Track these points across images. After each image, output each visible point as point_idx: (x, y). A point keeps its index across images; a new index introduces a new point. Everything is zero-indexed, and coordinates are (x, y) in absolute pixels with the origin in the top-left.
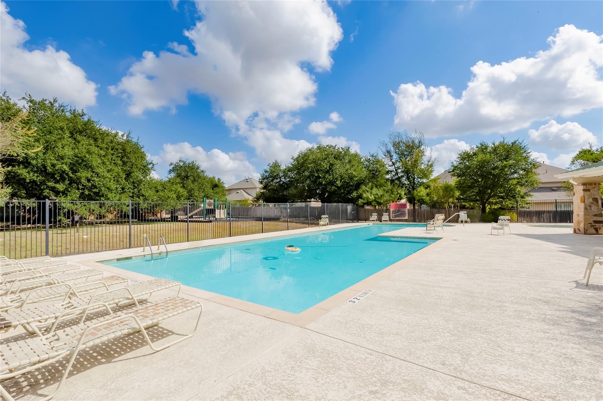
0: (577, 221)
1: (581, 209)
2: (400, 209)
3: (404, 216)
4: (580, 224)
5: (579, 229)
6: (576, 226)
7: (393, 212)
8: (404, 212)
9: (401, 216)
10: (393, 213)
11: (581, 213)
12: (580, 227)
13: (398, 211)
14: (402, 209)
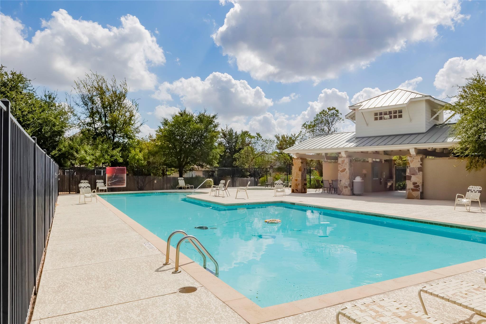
0: (296, 184)
1: (299, 176)
2: (118, 175)
3: (122, 183)
4: (298, 186)
5: (297, 190)
6: (294, 187)
7: (109, 178)
8: (123, 178)
9: (119, 183)
10: (108, 181)
11: (299, 179)
12: (298, 188)
13: (116, 177)
14: (120, 174)
